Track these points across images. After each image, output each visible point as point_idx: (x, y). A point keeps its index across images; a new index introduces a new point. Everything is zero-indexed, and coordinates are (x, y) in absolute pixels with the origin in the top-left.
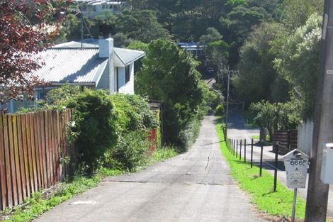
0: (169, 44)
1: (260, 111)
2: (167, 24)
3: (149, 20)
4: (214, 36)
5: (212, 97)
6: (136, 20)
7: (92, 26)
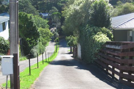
0: (24, 14)
1: (70, 40)
2: (36, 6)
3: (28, 5)
4: (55, 10)
5: (51, 35)
6: (23, 5)
7: (6, 8)
